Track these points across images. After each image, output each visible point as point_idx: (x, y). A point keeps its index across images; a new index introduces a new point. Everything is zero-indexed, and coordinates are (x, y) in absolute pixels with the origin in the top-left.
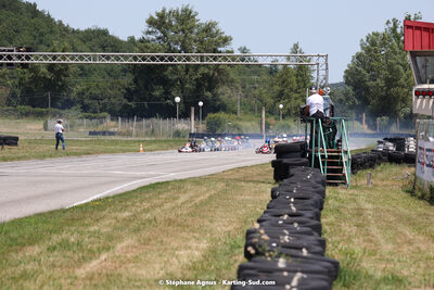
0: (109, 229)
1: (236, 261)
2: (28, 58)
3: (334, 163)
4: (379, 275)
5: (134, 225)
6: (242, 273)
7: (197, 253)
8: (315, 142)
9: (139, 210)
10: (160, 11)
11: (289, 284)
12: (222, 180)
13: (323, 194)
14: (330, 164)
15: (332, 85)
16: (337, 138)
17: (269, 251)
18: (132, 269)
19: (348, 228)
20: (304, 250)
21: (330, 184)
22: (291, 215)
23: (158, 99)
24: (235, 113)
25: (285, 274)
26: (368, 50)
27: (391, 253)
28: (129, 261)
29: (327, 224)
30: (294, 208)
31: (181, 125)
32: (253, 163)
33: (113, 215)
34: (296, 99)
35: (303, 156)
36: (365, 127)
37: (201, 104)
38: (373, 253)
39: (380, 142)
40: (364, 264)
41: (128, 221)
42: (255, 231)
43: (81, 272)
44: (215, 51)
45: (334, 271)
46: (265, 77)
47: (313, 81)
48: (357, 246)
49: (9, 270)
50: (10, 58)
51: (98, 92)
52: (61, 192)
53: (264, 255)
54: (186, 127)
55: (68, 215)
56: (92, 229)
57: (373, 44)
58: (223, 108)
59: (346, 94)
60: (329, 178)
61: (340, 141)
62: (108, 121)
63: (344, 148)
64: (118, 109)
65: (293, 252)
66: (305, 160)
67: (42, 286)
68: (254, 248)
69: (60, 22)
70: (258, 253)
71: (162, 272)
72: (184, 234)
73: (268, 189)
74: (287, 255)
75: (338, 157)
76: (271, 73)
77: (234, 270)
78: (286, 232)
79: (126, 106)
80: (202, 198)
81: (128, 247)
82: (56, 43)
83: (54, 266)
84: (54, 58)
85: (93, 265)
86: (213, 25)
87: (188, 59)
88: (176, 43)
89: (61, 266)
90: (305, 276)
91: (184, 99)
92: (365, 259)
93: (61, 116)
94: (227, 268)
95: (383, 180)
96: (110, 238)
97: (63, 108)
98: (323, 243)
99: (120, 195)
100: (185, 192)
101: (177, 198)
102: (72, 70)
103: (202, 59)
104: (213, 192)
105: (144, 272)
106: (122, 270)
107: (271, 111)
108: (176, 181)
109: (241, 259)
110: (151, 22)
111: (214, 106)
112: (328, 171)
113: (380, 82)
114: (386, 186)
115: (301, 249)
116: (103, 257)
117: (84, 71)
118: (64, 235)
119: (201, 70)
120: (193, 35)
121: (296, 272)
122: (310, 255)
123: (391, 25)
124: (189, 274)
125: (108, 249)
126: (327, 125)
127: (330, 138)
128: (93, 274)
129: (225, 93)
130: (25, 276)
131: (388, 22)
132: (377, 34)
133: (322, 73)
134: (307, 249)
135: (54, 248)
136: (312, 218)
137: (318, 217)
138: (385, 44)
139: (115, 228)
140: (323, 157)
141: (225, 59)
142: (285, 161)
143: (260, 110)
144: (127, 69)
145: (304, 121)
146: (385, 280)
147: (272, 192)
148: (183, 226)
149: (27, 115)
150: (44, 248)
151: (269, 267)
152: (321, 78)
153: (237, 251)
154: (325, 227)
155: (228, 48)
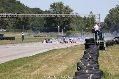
0: (40, 62)
1: (74, 71)
2: (17, 16)
3: (102, 44)
4: (114, 74)
5: (46, 61)
6: (76, 74)
7: (64, 69)
8: (96, 38)
9: (48, 57)
10: (54, 3)
11: (89, 77)
12: (71, 49)
13: (98, 52)
14: (100, 44)
15: (101, 23)
16: (102, 37)
17: (84, 68)
18: (46, 73)
19: (105, 62)
20: (93, 68)
21: (101, 50)
22: (90, 58)
23: (53, 27)
24: (74, 30)
25: (88, 74)
26: (111, 13)
27: (117, 69)
28: (45, 71)
29: (100, 61)
30: (90, 57)
31: (59, 34)
32: (79, 44)
33: (41, 58)
34: (91, 27)
35: (93, 42)
36: (110, 34)
37: (65, 28)
38: (112, 69)
39: (114, 38)
40: (110, 72)
41: (45, 60)
42: (80, 63)
43: (32, 74)
44: (69, 14)
45: (102, 74)
46: (82, 21)
47: (96, 22)
48: (108, 67)
49: (13, 74)
50: (13, 16)
51: (37, 25)
52: (27, 52)
53: (82, 69)
54: (61, 34)
55: (29, 58)
56: (35, 62)
57: (112, 12)
58: (71, 29)
59: (105, 25)
60: (100, 48)
61: (103, 38)
62: (40, 33)
63: (104, 40)
64: (42, 29)
65: (90, 68)
66: (93, 43)
67: (22, 78)
68: (80, 67)
69: (26, 6)
70: (81, 69)
71: (54, 74)
72: (60, 64)
73: (83, 51)
74: (89, 69)
75: (103, 42)
76: (84, 19)
77: (74, 73)
78: (88, 63)
79: (44, 29)
80: (65, 54)
81: (45, 67)
82: (25, 12)
83: (25, 72)
84: (25, 16)
85: (35, 72)
86: (68, 6)
87: (61, 16)
88: (58, 12)
89: (27, 72)
90: (93, 75)
91: (60, 27)
92: (110, 70)
93: (27, 32)
94: (72, 73)
95: (115, 49)
96: (40, 65)
97: (27, 29)
98: (98, 66)
99: (43, 53)
100: (61, 52)
101: (58, 54)
102: (30, 19)
103: (65, 16)
104: (68, 52)
105: (49, 74)
106: (43, 73)
107: (84, 30)
108: (58, 49)
109: (76, 70)
110: (51, 6)
111: (69, 29)
112: (100, 46)
113: (114, 22)
114: (116, 50)
115: (92, 67)
116: (38, 70)
117: (33, 19)
118: (27, 64)
119: (65, 19)
120: (63, 9)
121: (91, 74)
122: (95, 69)
123: (117, 6)
124: (62, 74)
125: (40, 68)
126: (99, 34)
127: (100, 37)
128: (35, 74)
129: (71, 25)
130: (17, 75)
131: (116, 6)
132: (113, 9)
133: (98, 19)
134: (94, 68)
135: (25, 68)
136: (95, 59)
137: (97, 59)
138: (115, 11)
139: (42, 62)
140: (98, 42)
141: (71, 16)
142: (88, 43)
143: (81, 30)
144: (45, 19)
145: (93, 33)
146: (116, 76)
147: (85, 52)
148: (60, 61)
149: (17, 31)
150: (22, 67)
151: (83, 72)
152: (98, 21)
153: (75, 68)
154: (99, 62)
155: (72, 13)
